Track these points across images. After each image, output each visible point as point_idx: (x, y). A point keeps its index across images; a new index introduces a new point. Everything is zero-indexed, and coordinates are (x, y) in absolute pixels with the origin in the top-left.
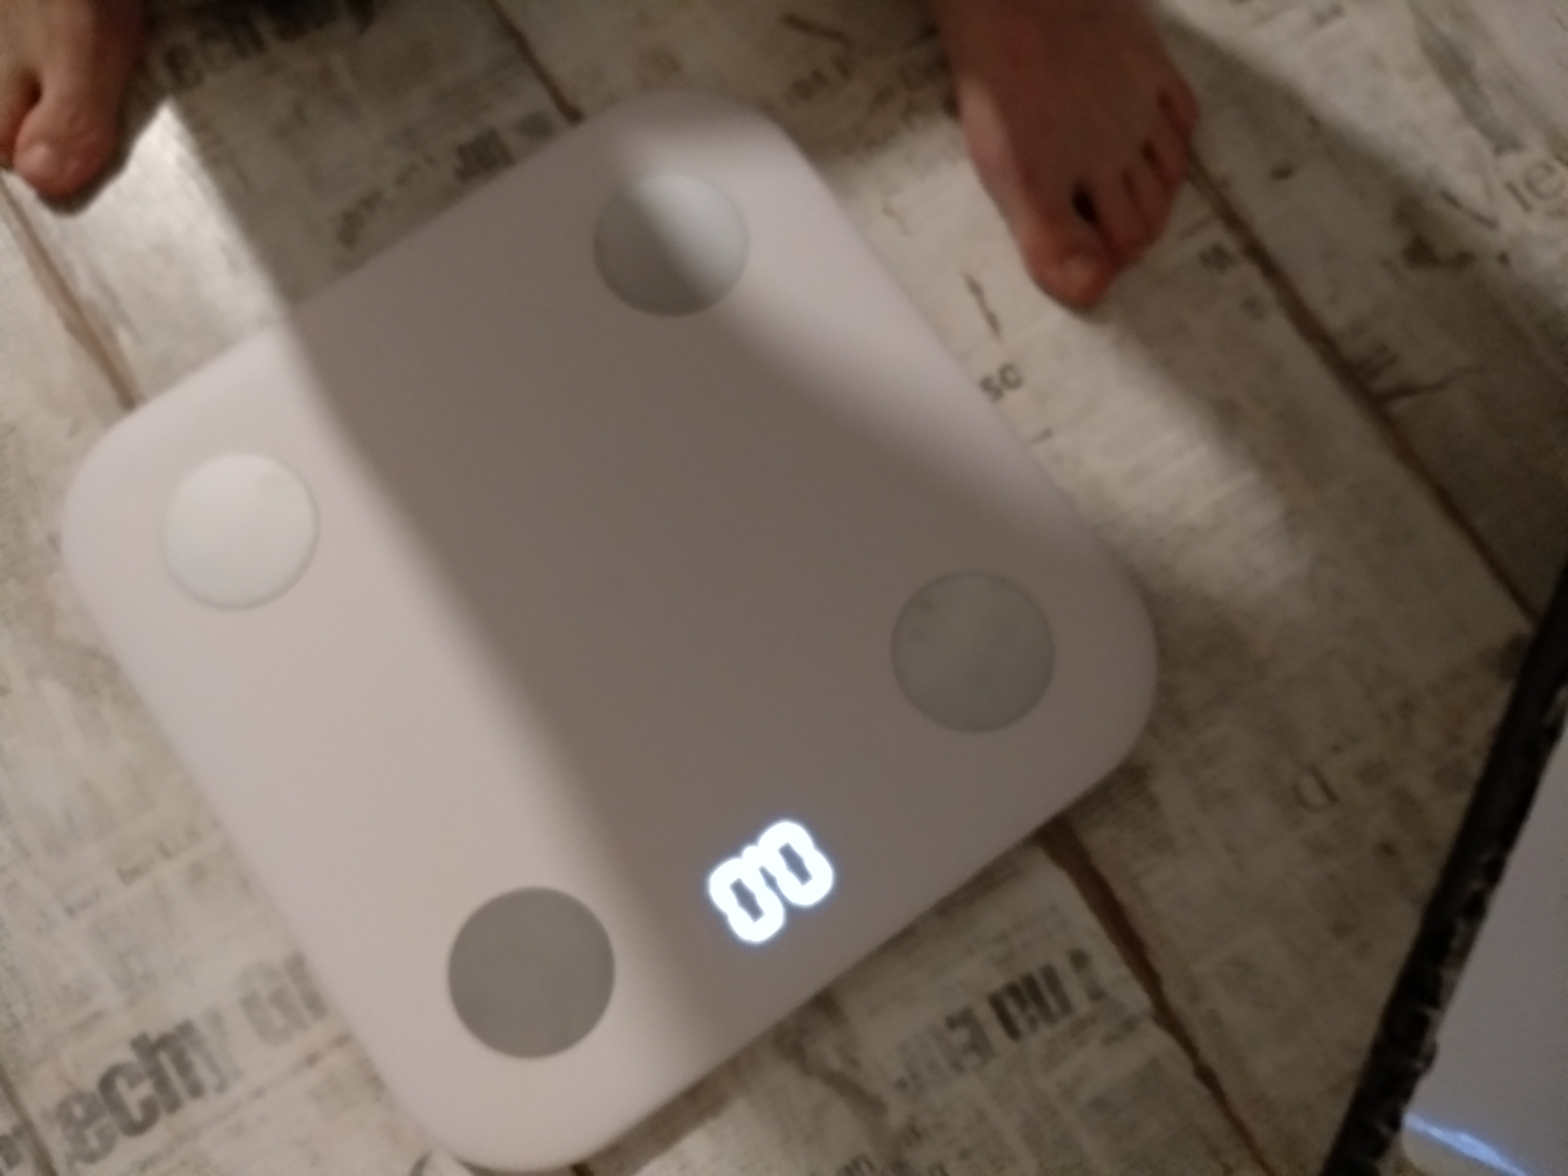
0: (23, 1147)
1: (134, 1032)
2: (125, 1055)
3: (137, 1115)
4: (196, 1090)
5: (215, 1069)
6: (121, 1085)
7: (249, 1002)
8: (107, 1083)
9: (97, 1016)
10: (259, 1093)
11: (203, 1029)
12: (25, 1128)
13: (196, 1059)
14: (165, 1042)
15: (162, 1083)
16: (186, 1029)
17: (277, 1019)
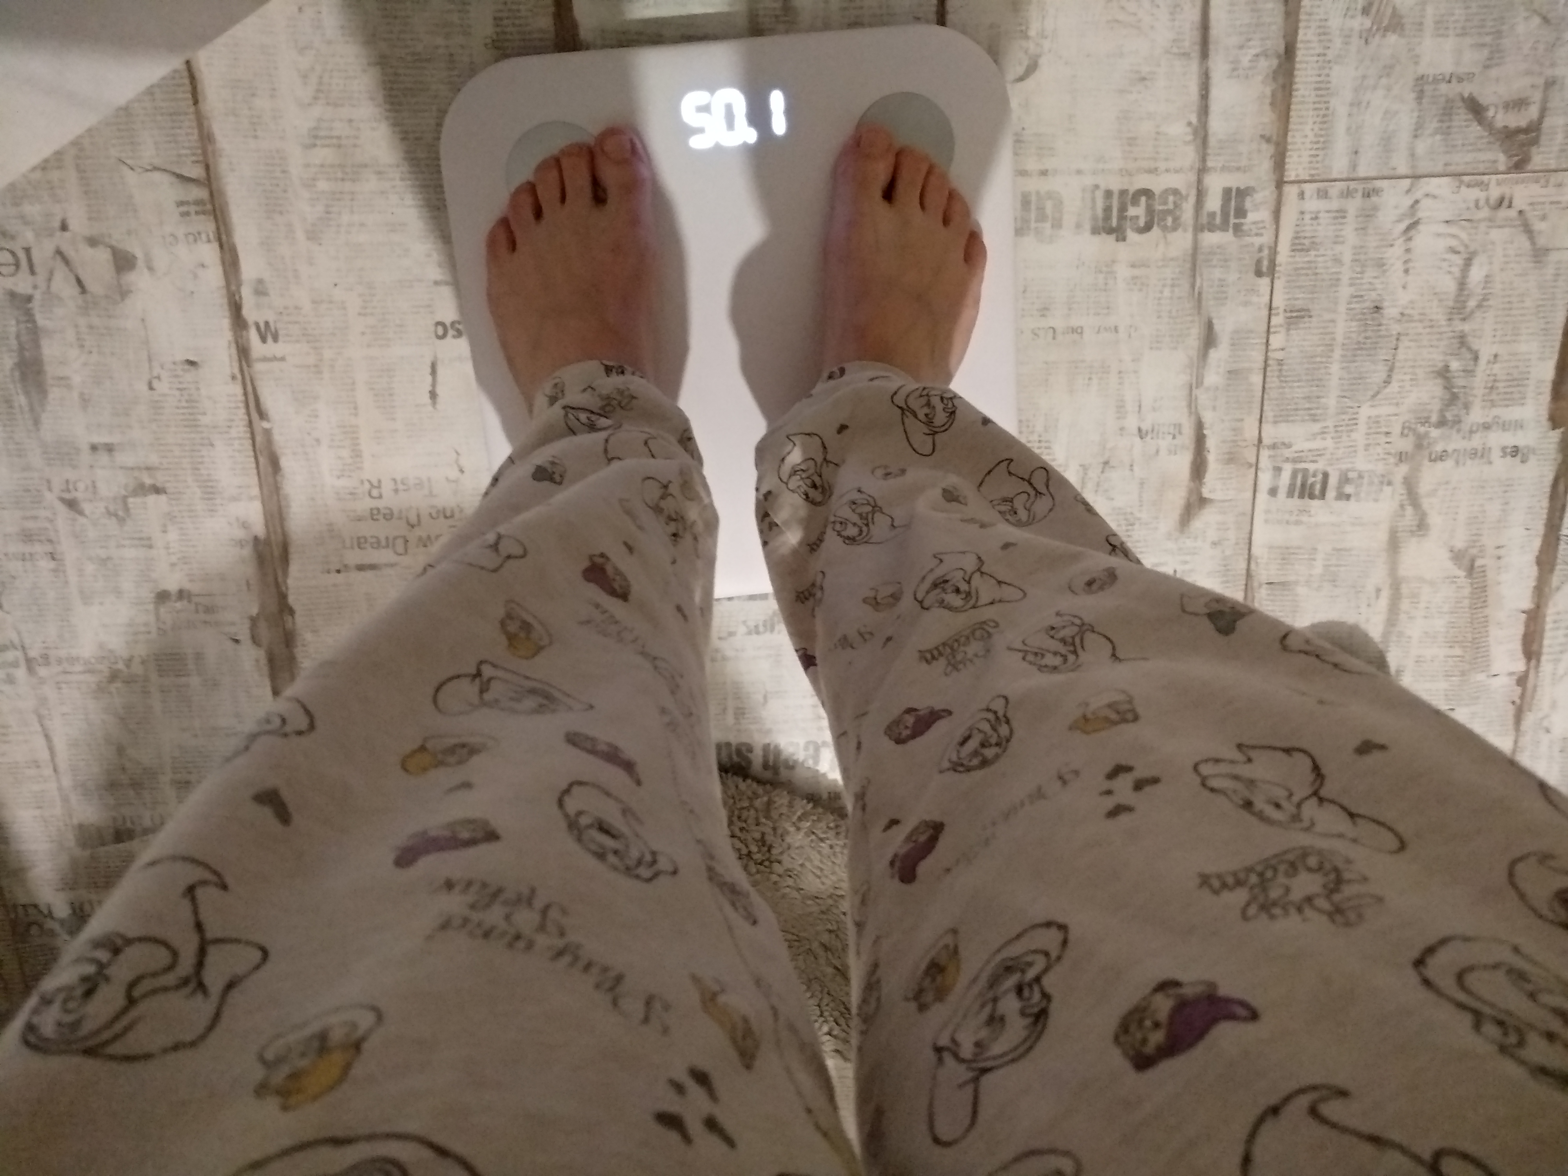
0: (1204, 220)
1: (1121, 244)
2: (1131, 235)
3: (1143, 199)
4: (1108, 194)
5: (1093, 200)
6: (1142, 223)
7: (1057, 225)
8: (1148, 228)
9: (1133, 266)
10: (1079, 172)
11: (1087, 226)
12: (1198, 228)
13: (1100, 212)
14: (1110, 231)
15: (1123, 209)
16: (1095, 231)
17: (1049, 206)
